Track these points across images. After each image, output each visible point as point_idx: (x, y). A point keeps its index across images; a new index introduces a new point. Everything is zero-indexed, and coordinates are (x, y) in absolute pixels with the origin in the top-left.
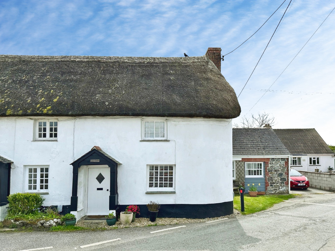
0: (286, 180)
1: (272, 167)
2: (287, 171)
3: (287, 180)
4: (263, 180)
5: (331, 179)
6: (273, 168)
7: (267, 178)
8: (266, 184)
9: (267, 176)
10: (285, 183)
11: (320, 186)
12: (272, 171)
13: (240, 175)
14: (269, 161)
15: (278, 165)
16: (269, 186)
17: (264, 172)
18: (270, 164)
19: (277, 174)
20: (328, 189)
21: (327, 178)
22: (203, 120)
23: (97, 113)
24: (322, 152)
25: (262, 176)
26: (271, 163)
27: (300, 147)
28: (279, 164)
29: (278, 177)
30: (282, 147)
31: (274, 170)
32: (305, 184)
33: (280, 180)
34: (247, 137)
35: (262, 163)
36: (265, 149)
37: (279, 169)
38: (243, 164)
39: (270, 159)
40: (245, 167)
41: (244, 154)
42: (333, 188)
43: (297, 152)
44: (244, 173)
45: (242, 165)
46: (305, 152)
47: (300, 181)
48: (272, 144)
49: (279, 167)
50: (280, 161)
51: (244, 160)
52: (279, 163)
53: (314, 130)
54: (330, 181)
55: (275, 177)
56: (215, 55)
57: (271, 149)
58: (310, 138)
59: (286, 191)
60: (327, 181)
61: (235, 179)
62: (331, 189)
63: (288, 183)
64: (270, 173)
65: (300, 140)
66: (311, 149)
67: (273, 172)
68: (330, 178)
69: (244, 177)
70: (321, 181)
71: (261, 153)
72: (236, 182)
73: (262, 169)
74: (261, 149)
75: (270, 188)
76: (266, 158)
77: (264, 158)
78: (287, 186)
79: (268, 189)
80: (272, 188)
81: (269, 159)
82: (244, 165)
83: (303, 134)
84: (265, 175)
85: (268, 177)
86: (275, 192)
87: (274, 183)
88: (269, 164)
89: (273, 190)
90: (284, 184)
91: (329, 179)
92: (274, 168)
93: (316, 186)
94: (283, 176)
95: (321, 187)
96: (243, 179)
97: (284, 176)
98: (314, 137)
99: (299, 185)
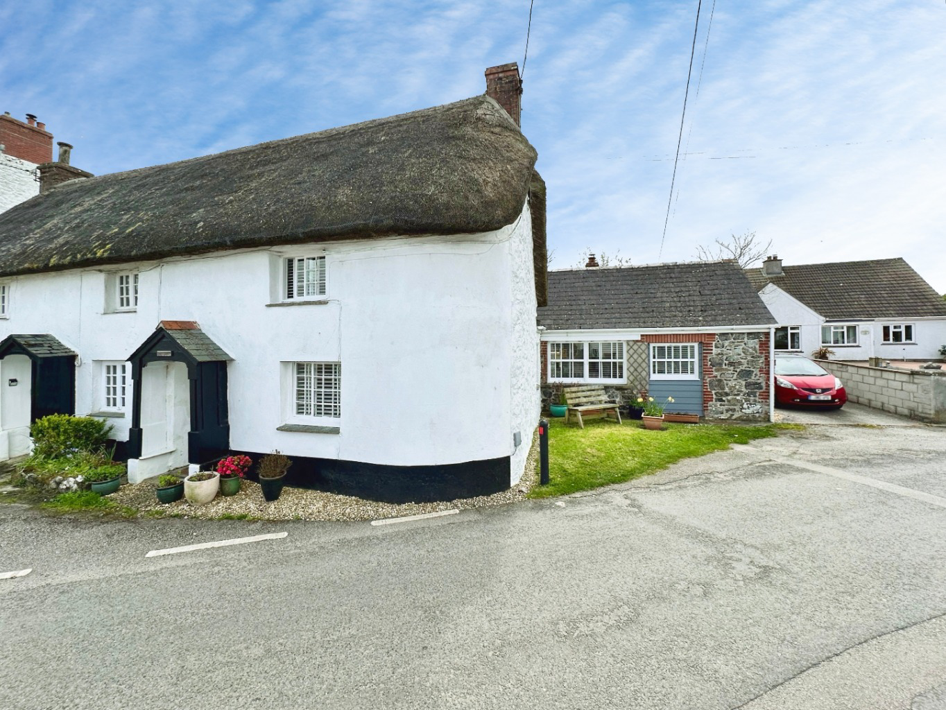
0: (761, 389)
1: (722, 354)
2: (765, 365)
3: (764, 388)
4: (696, 387)
5: (915, 386)
6: (725, 357)
7: (708, 381)
8: (704, 395)
9: (707, 376)
10: (759, 395)
11: (883, 403)
12: (721, 364)
13: (635, 374)
14: (714, 341)
15: (740, 350)
16: (714, 400)
17: (700, 367)
18: (716, 347)
19: (736, 371)
20: (906, 412)
21: (902, 382)
22: (406, 244)
23: (174, 248)
24: (922, 311)
25: (695, 377)
26: (719, 346)
27: (856, 303)
28: (741, 347)
29: (740, 381)
30: (757, 305)
31: (727, 362)
32: (830, 398)
33: (746, 386)
34: (667, 285)
35: (696, 345)
36: (705, 311)
37: (742, 361)
38: (643, 347)
39: (717, 336)
40: (649, 354)
41: (645, 325)
42: (920, 410)
43: (848, 314)
44: (647, 369)
45: (641, 351)
46: (871, 314)
47: (815, 389)
48: (729, 299)
49: (743, 354)
50: (746, 340)
51: (646, 339)
52: (743, 344)
53: (900, 261)
54: (913, 393)
55: (730, 380)
56: (501, 83)
57: (722, 310)
58: (886, 279)
59: (763, 416)
60: (902, 390)
61: (626, 383)
62: (916, 413)
63: (769, 396)
64: (715, 370)
65: (857, 287)
66: (887, 305)
67: (724, 367)
68: (914, 383)
69: (647, 379)
70: (884, 389)
71: (691, 321)
72: (626, 389)
73: (696, 360)
74: (694, 311)
75: (714, 405)
76: (704, 334)
77: (698, 334)
78: (766, 402)
79: (709, 408)
80: (721, 405)
81: (714, 334)
82: (646, 351)
83: (866, 272)
84: (702, 373)
85: (709, 379)
86: (729, 415)
87: (727, 394)
88: (714, 348)
89: (725, 412)
90: (755, 396)
91: (907, 387)
92: (727, 358)
93: (870, 400)
94: (753, 378)
95: (886, 405)
96: (643, 382)
97: (757, 377)
98: (898, 279)
99: (813, 397)
